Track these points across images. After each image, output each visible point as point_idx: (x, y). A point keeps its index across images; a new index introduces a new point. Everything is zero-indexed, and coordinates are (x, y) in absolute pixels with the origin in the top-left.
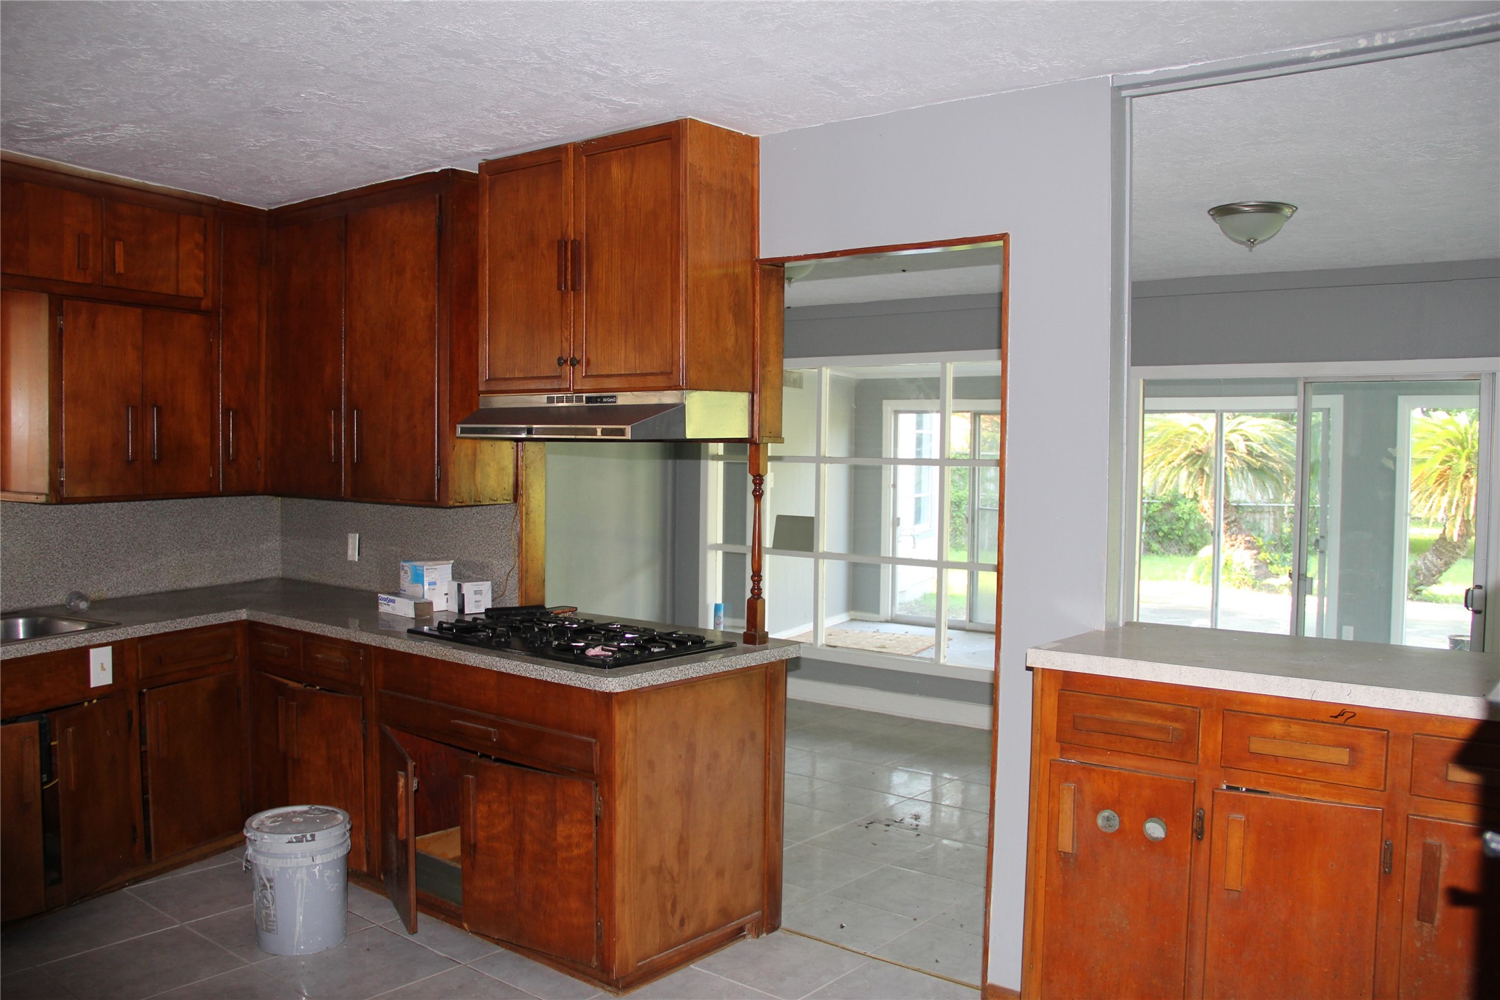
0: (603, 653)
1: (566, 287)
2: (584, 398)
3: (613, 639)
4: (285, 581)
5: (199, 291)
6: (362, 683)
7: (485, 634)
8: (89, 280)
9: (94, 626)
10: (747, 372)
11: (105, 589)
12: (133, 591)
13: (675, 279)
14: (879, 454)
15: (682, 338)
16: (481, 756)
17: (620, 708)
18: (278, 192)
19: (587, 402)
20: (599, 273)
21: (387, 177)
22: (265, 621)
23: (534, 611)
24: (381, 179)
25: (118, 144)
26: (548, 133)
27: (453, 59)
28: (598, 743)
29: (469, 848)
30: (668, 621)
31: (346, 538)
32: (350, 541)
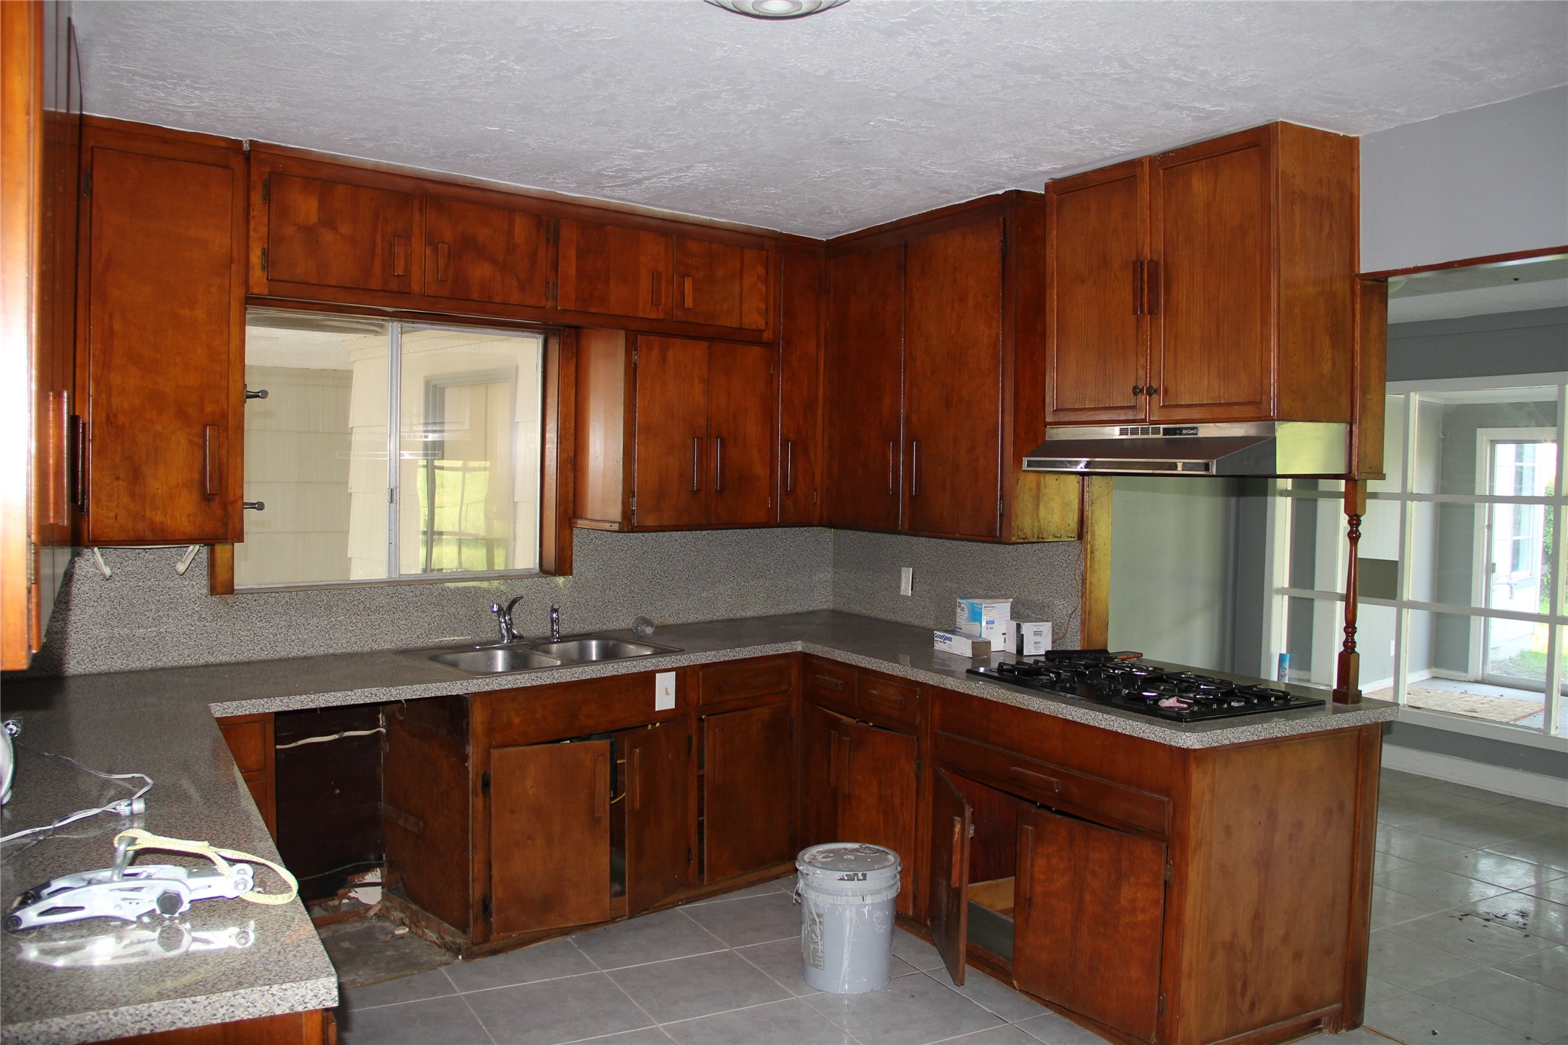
0: (1178, 705)
1: (1142, 311)
2: (1161, 431)
3: (1187, 690)
4: (834, 613)
5: (761, 323)
6: (917, 722)
7: (1048, 677)
8: (661, 316)
9: (660, 652)
10: (1344, 400)
11: (667, 615)
12: (692, 618)
13: (1266, 299)
14: (1472, 491)
15: (1273, 364)
16: (1039, 807)
17: (1197, 766)
18: (837, 223)
19: (1164, 435)
20: (1178, 294)
21: (948, 202)
22: (820, 654)
23: (1097, 655)
24: (941, 204)
25: (692, 184)
26: (1122, 147)
27: (1029, 75)
28: (1171, 803)
29: (1023, 902)
30: (1227, 670)
31: (900, 572)
32: (903, 575)
